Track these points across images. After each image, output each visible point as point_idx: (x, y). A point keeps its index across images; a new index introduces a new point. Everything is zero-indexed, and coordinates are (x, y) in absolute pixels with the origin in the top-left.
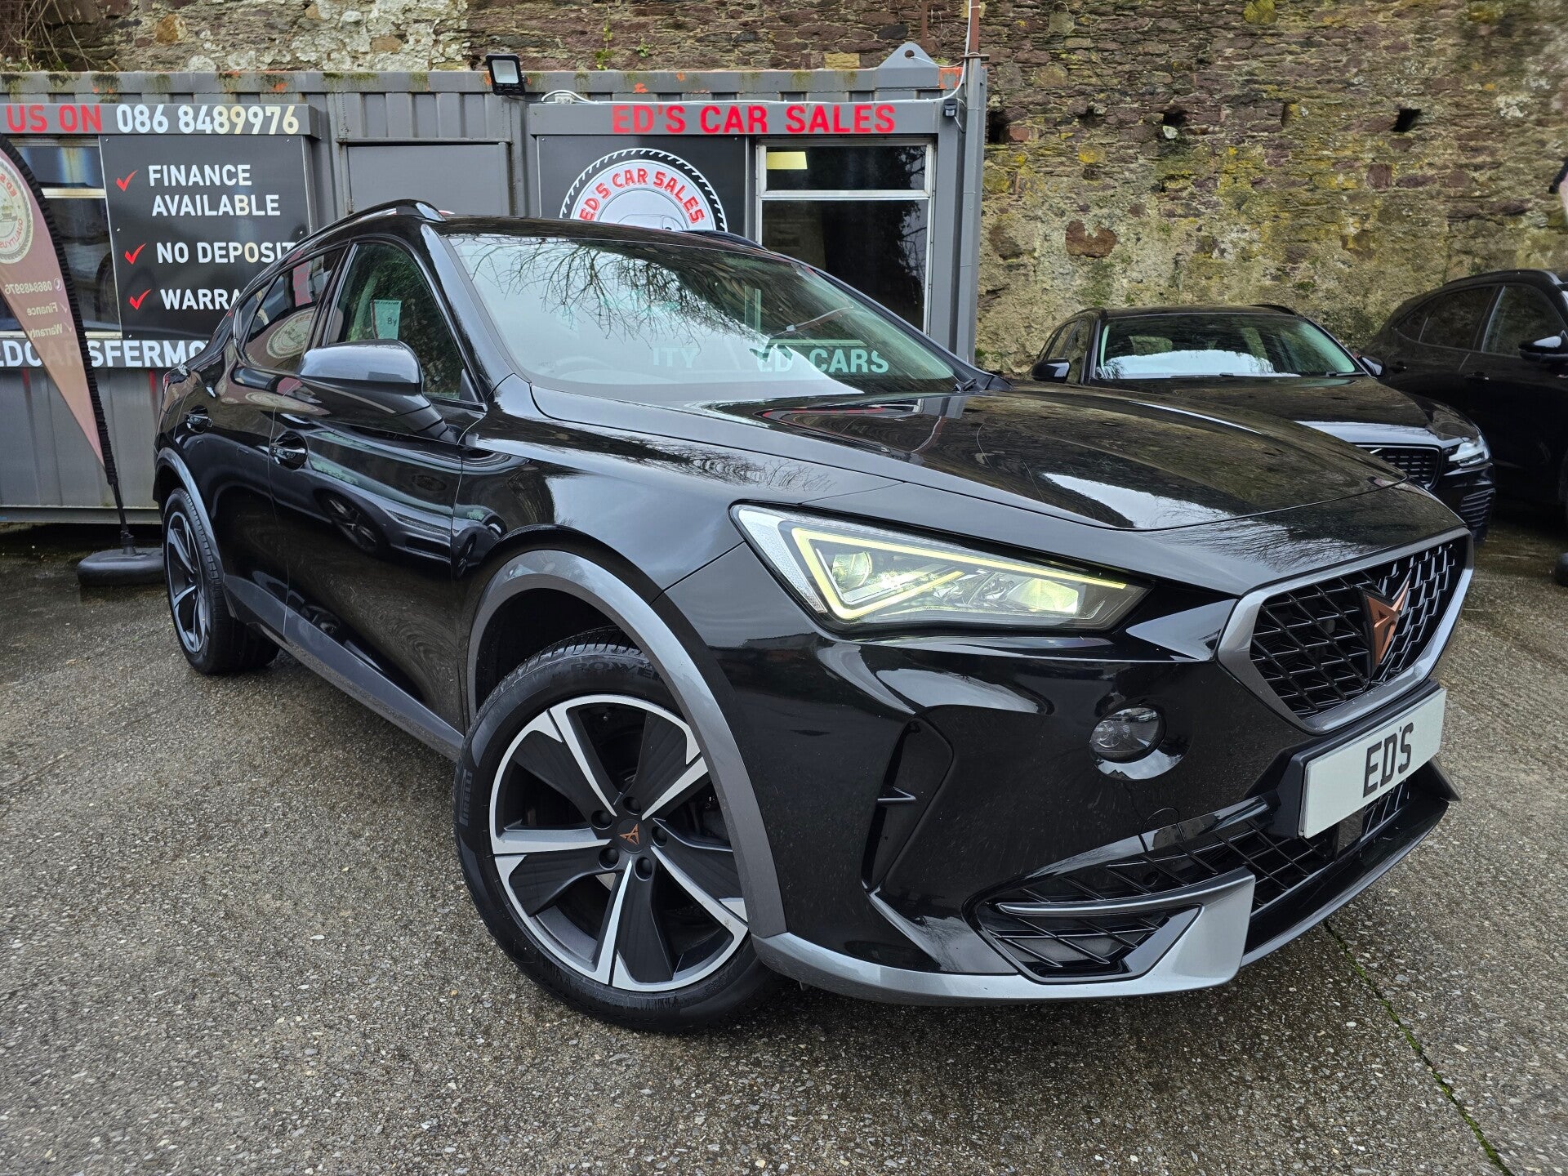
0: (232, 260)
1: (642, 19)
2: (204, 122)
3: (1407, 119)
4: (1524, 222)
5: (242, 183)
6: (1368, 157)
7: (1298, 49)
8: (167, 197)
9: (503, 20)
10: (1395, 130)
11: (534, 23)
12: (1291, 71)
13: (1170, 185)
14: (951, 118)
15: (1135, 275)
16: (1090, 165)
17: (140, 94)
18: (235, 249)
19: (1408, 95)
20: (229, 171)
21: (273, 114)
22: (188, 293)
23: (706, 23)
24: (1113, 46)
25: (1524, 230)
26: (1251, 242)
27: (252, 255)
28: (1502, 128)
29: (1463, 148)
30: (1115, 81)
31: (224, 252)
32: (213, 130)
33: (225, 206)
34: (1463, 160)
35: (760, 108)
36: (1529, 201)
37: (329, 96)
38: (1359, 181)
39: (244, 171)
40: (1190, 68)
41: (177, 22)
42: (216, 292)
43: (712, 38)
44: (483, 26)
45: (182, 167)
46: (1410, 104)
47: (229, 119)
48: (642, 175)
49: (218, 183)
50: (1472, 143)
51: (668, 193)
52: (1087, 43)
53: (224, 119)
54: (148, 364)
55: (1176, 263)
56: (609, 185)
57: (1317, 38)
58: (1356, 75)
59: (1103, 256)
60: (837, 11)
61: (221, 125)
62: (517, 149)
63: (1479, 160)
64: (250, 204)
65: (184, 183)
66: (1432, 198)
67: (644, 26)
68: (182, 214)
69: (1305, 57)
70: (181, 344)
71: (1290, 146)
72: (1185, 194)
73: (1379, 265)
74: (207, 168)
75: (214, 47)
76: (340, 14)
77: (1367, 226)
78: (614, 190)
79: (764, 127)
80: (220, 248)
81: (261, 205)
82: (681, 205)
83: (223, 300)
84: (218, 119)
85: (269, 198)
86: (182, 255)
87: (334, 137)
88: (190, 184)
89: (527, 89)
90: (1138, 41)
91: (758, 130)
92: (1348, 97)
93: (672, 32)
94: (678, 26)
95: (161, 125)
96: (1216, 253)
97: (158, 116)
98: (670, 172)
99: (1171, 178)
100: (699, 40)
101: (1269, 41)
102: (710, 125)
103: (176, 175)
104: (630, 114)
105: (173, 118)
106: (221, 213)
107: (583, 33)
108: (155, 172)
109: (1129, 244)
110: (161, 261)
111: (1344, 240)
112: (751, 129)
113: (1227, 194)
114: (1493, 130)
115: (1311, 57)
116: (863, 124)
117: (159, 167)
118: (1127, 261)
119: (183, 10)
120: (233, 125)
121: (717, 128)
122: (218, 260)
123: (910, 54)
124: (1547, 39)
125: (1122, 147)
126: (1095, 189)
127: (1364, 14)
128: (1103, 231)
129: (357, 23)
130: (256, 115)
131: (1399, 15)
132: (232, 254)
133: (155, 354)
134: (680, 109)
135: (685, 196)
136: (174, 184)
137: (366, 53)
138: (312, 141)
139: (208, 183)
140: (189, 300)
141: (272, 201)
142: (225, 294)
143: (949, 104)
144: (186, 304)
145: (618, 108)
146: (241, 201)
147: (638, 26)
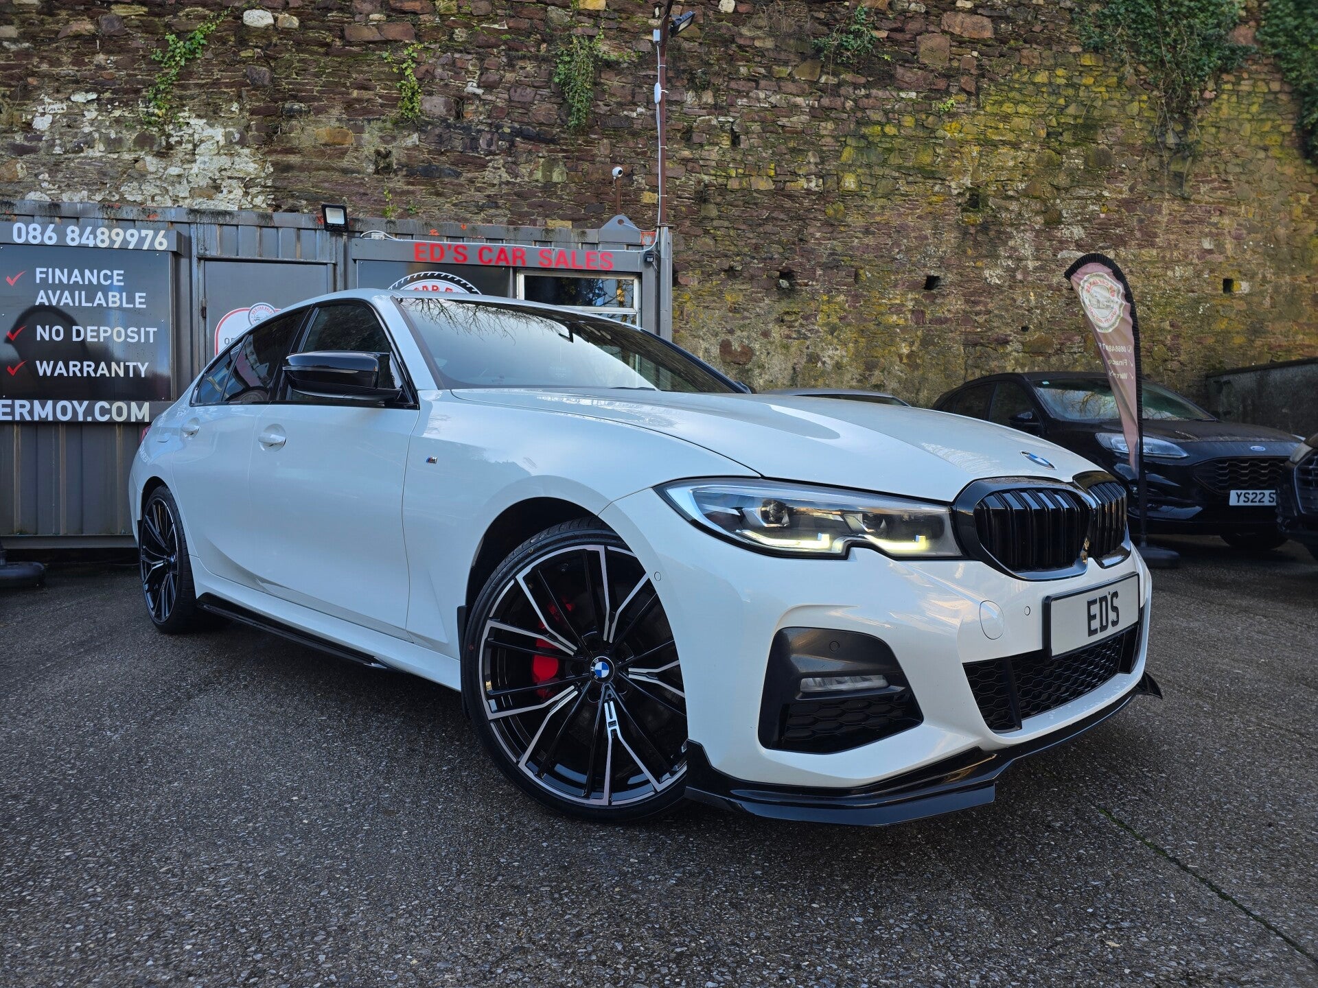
0: (102, 340)
1: (411, 188)
2: (88, 238)
3: (931, 282)
4: (1009, 348)
5: (115, 283)
6: (910, 305)
7: (861, 236)
8: (50, 292)
9: (301, 181)
10: (925, 288)
11: (326, 185)
12: (858, 249)
13: (787, 318)
14: (650, 263)
15: (767, 377)
16: (734, 303)
17: (33, 216)
18: (105, 331)
19: (931, 268)
20: (105, 275)
21: (147, 235)
22: (61, 364)
23: (460, 193)
24: (743, 227)
25: (1010, 354)
26: (842, 357)
27: (119, 336)
28: (990, 290)
29: (967, 302)
30: (746, 249)
31: (95, 334)
32: (95, 244)
33: (99, 299)
34: (968, 309)
35: (520, 250)
36: (1010, 335)
37: (192, 226)
38: (906, 320)
39: (118, 275)
40: (794, 244)
41: (18, 166)
42: (85, 363)
43: (464, 204)
44: (285, 184)
45: (66, 271)
46: (933, 273)
47: (110, 237)
49: (95, 282)
50: (973, 298)
52: (726, 224)
53: (105, 237)
54: (17, 418)
55: (794, 369)
57: (872, 229)
58: (898, 253)
59: (745, 364)
60: (555, 193)
61: (103, 241)
62: (340, 269)
63: (978, 308)
64: (121, 299)
65: (65, 281)
66: (952, 332)
67: (413, 192)
68: (61, 304)
69: (866, 241)
70: (50, 403)
71: (862, 296)
72: (797, 324)
73: (924, 374)
74: (87, 272)
75: (51, 186)
76: (165, 169)
77: (914, 348)
79: (524, 262)
80: (92, 331)
81: (131, 300)
83: (91, 370)
84: (100, 237)
85: (137, 295)
86: (58, 335)
87: (194, 252)
88: (71, 282)
89: (350, 229)
90: (760, 225)
91: (519, 264)
92: (894, 266)
93: (434, 198)
94: (438, 194)
95: (50, 237)
96: (819, 364)
97: (49, 232)
98: (456, 289)
99: (787, 313)
100: (454, 205)
101: (842, 229)
102: (485, 258)
103: (60, 275)
104: (428, 249)
105: (62, 234)
106: (95, 305)
107: (365, 194)
108: (41, 273)
109: (763, 357)
110: (39, 339)
111: (900, 357)
112: (514, 262)
113: (824, 325)
114: (984, 291)
115: (871, 240)
117: (45, 270)
118: (762, 367)
119: (25, 157)
120: (113, 242)
121: (490, 261)
122: (89, 339)
123: (620, 222)
124: (1011, 237)
125: (753, 292)
126: (737, 319)
127: (900, 215)
128: (743, 347)
129: (179, 176)
130: (132, 235)
131: (920, 217)
132: (102, 335)
133: (25, 411)
134: (464, 247)
136: (57, 282)
137: (186, 198)
138: (176, 255)
139: (87, 282)
140: (61, 369)
141: (140, 297)
142: (93, 365)
143: (649, 254)
144: (57, 372)
145: (418, 245)
146: (114, 296)
147: (408, 192)
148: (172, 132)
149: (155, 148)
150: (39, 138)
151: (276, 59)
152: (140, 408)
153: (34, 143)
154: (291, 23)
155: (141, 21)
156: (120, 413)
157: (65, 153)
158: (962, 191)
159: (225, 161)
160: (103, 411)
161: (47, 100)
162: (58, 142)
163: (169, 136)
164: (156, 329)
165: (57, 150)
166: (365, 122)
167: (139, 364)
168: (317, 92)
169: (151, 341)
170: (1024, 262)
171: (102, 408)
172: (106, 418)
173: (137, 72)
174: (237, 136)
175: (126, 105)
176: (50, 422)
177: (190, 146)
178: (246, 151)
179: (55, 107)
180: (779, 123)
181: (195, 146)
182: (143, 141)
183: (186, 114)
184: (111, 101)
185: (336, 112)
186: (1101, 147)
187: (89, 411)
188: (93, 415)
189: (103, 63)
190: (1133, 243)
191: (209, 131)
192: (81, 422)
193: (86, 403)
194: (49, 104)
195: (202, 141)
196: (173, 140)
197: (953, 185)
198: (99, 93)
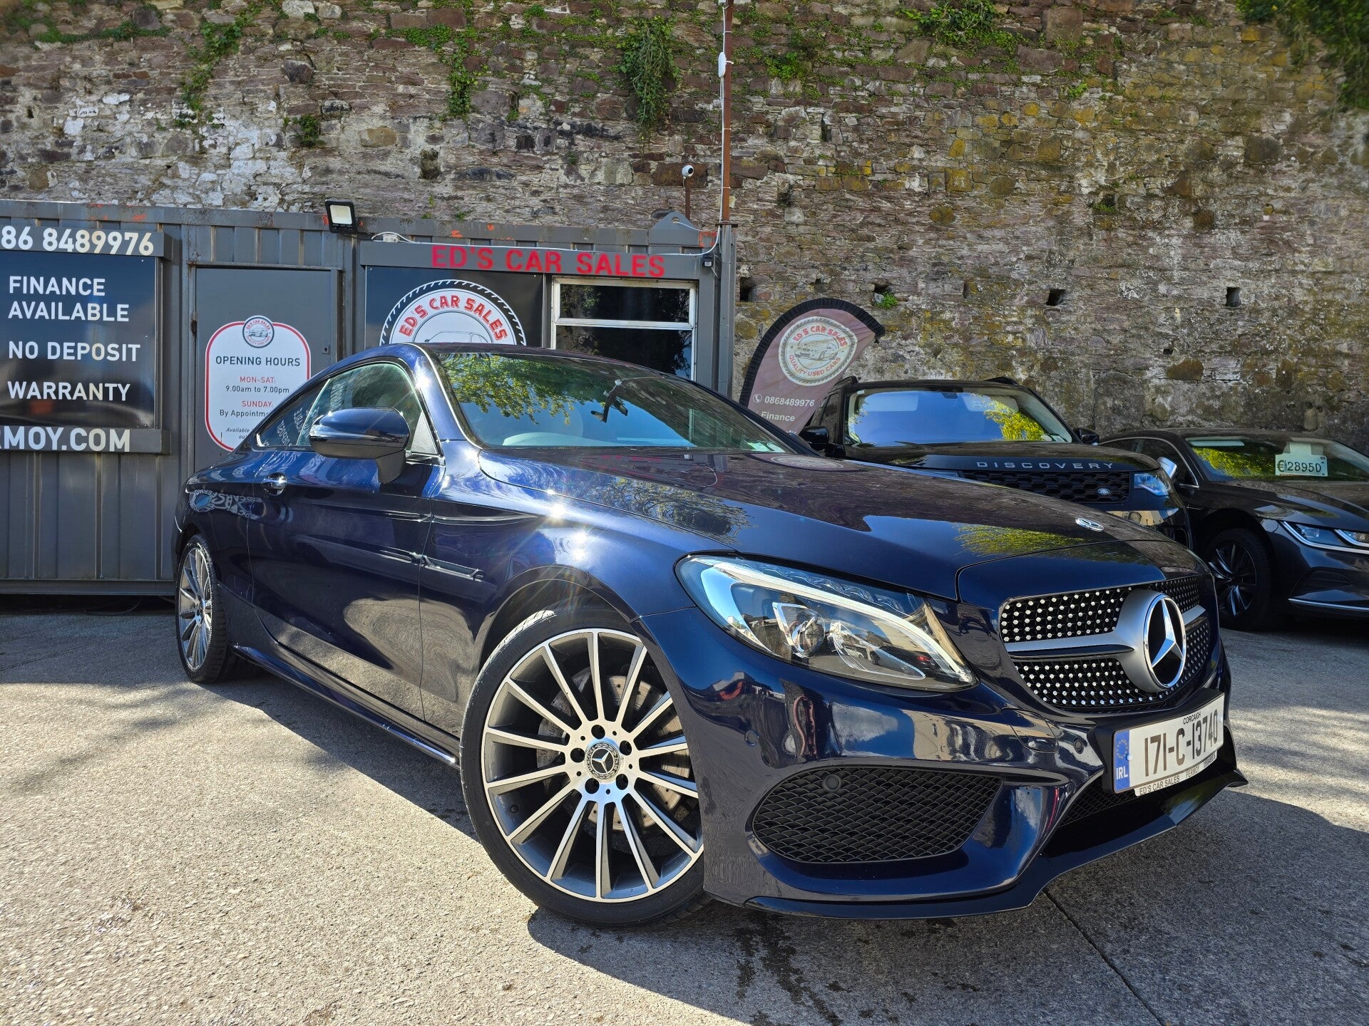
0: (79, 358)
1: (460, 193)
2: (66, 242)
3: (1056, 296)
4: (1149, 374)
5: (96, 293)
6: (1030, 322)
7: (973, 242)
8: (24, 304)
10: (1048, 303)
12: (969, 257)
13: (882, 338)
14: (709, 268)
17: (10, 218)
18: (83, 348)
19: (1055, 279)
20: (85, 284)
21: (131, 238)
22: (34, 385)
24: (834, 234)
25: (1150, 380)
27: (98, 353)
28: (1126, 305)
29: (1098, 318)
30: (837, 259)
31: (72, 351)
32: (75, 249)
33: (78, 312)
34: (1100, 327)
35: (556, 254)
36: (1150, 359)
37: (183, 227)
38: (1025, 339)
39: (99, 284)
40: (892, 252)
41: (49, 174)
42: (61, 384)
43: (517, 210)
45: (42, 279)
46: (1057, 286)
47: (90, 241)
48: (455, 301)
49: (73, 292)
50: (1105, 315)
51: (477, 315)
52: (814, 230)
53: (86, 241)
56: (426, 307)
57: (986, 234)
58: (1017, 262)
60: (619, 196)
61: (83, 245)
62: (348, 276)
63: (1111, 328)
64: (101, 312)
65: (41, 291)
66: (1079, 355)
67: (461, 198)
68: (37, 317)
69: (978, 248)
70: (22, 429)
71: (972, 312)
72: (893, 345)
74: (65, 281)
76: (199, 175)
77: (1032, 373)
78: (431, 312)
79: (559, 268)
80: (69, 348)
81: (112, 312)
82: (488, 326)
83: (67, 392)
84: (80, 241)
85: (119, 306)
86: (32, 352)
87: (185, 259)
88: (48, 292)
89: (360, 230)
90: (853, 230)
91: (553, 270)
92: (1012, 277)
93: (484, 204)
94: (489, 199)
95: (26, 242)
97: (24, 236)
98: (479, 300)
100: (507, 211)
101: (951, 234)
102: (514, 264)
103: (36, 285)
105: (38, 238)
106: (73, 318)
108: (15, 281)
110: (11, 356)
112: (548, 269)
113: (926, 346)
114: (1120, 307)
115: (983, 248)
116: (639, 270)
117: (19, 278)
119: (56, 164)
120: (93, 246)
121: (520, 267)
122: (66, 357)
123: (675, 220)
124: (1153, 243)
127: (1019, 218)
129: (213, 182)
130: (115, 239)
132: (80, 352)
134: (489, 251)
135: (492, 319)
136: (32, 292)
138: (165, 262)
139: (64, 293)
140: (34, 390)
141: (123, 309)
142: (69, 387)
143: (707, 257)
144: (30, 394)
145: (435, 248)
146: (94, 308)
147: (456, 198)
148: (206, 134)
149: (189, 152)
150: (70, 144)
151: (316, 53)
152: (120, 437)
153: (66, 150)
154: (333, 12)
155: (175, 15)
156: (97, 442)
157: (96, 159)
158: (1094, 190)
159: (260, 166)
160: (80, 439)
161: (79, 102)
162: (89, 147)
163: (203, 138)
164: (139, 346)
165: (89, 156)
166: (411, 120)
167: (120, 386)
168: (360, 87)
169: (134, 359)
170: (1169, 273)
171: (78, 435)
172: (82, 447)
173: (171, 70)
174: (274, 138)
175: (160, 106)
176: (22, 451)
177: (224, 150)
178: (283, 154)
179: (87, 110)
180: (877, 113)
181: (230, 149)
182: (176, 146)
183: (221, 115)
184: (143, 103)
185: (379, 109)
186: (1264, 137)
187: (64, 439)
188: (68, 444)
189: (137, 62)
190: (1304, 249)
191: (243, 134)
192: (54, 451)
193: (60, 430)
194: (81, 107)
195: (237, 144)
196: (206, 144)
197: (1084, 182)
198: (132, 93)
